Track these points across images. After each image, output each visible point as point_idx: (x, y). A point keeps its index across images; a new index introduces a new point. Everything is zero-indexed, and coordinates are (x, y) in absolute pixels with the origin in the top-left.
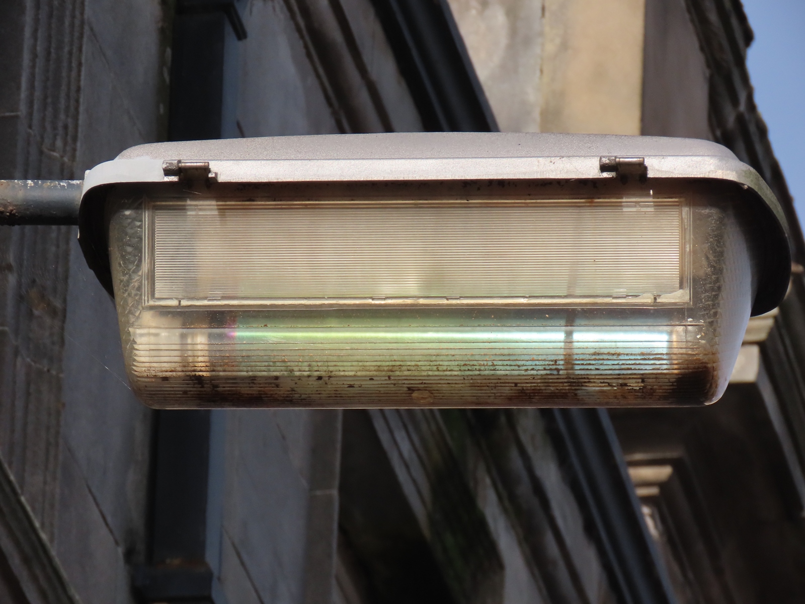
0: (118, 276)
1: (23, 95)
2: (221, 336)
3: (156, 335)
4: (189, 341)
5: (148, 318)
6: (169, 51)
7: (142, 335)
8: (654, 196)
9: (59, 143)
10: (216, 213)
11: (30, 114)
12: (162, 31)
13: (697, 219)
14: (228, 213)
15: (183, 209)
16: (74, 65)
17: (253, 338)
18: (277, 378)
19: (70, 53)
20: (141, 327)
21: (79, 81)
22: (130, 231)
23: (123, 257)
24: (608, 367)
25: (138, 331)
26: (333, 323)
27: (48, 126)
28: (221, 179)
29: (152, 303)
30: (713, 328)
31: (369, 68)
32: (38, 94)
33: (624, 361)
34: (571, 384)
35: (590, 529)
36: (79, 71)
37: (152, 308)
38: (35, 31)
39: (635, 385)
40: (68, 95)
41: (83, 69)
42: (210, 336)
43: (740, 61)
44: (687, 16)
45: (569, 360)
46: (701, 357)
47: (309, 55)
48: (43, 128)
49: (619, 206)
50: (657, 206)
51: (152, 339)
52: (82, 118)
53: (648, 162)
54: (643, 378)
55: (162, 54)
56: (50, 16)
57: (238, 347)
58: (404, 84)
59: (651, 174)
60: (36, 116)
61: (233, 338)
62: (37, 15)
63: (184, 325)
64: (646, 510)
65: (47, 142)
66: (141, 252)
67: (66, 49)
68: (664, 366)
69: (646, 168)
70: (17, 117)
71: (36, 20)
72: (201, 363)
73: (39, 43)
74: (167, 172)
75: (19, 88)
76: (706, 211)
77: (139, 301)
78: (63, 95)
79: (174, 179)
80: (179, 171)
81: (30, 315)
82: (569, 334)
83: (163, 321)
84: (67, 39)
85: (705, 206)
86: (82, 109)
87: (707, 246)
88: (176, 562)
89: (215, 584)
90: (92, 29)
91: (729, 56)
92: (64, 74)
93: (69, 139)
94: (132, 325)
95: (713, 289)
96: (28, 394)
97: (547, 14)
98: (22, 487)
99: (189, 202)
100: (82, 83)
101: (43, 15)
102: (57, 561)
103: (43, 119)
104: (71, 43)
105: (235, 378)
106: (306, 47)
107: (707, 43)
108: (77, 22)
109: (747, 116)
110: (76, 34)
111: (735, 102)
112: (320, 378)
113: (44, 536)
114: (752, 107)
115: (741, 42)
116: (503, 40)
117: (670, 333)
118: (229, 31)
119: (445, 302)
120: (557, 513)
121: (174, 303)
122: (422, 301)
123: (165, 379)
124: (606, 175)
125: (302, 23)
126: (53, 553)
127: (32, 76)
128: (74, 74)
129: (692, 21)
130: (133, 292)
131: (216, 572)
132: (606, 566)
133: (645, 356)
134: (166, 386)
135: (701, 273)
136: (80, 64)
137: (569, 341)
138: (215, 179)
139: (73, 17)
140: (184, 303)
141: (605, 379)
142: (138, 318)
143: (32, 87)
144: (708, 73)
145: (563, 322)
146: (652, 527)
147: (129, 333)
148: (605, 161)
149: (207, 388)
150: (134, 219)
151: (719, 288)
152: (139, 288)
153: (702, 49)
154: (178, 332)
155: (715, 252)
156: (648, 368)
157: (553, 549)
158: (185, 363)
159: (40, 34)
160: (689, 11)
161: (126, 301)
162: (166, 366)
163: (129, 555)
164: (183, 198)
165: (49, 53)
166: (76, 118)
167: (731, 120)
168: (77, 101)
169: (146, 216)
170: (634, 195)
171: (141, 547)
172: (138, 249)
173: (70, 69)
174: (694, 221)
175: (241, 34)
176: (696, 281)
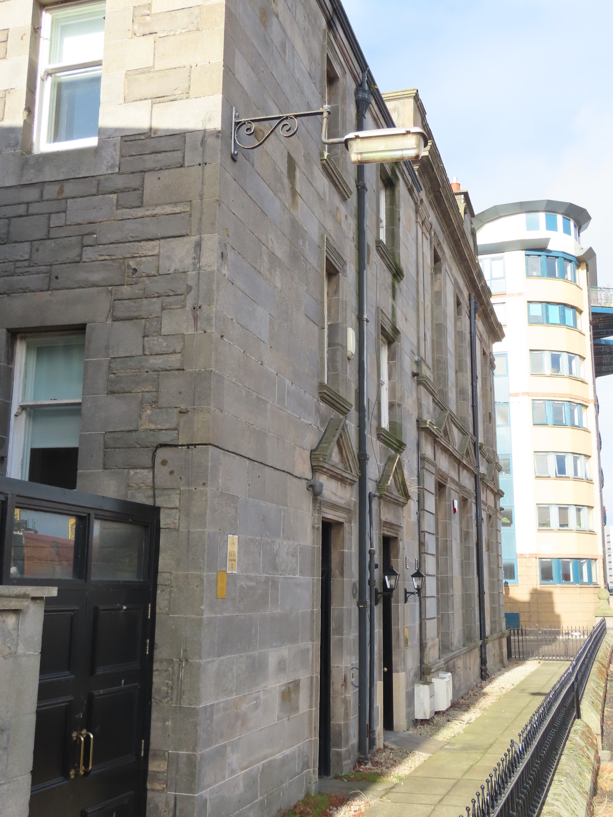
0: (349, 149)
2: (361, 156)
3: (354, 156)
4: (358, 156)
10: (360, 141)
13: (417, 137)
18: (368, 160)
20: (352, 155)
22: (350, 144)
30: (419, 150)
33: (408, 155)
39: (410, 158)
46: (418, 154)
49: (408, 136)
50: (412, 135)
53: (410, 130)
59: (410, 132)
61: (363, 156)
63: (357, 154)
68: (413, 155)
72: (359, 159)
74: (354, 136)
77: (352, 152)
83: (355, 154)
85: (417, 135)
93: (346, 132)
95: (419, 145)
96: (343, 163)
97: (402, 112)
102: (347, 183)
103: (343, 129)
105: (363, 161)
106: (373, 119)
117: (414, 151)
118: (364, 118)
124: (405, 132)
125: (372, 117)
127: (341, 125)
133: (411, 154)
134: (355, 162)
138: (360, 136)
140: (357, 152)
148: (405, 130)
149: (360, 162)
150: (351, 142)
152: (352, 150)
155: (419, 141)
158: (357, 159)
161: (350, 152)
162: (355, 160)
164: (356, 139)
166: (346, 129)
168: (346, 127)
170: (409, 134)
171: (357, 181)
172: (351, 146)
173: (345, 124)
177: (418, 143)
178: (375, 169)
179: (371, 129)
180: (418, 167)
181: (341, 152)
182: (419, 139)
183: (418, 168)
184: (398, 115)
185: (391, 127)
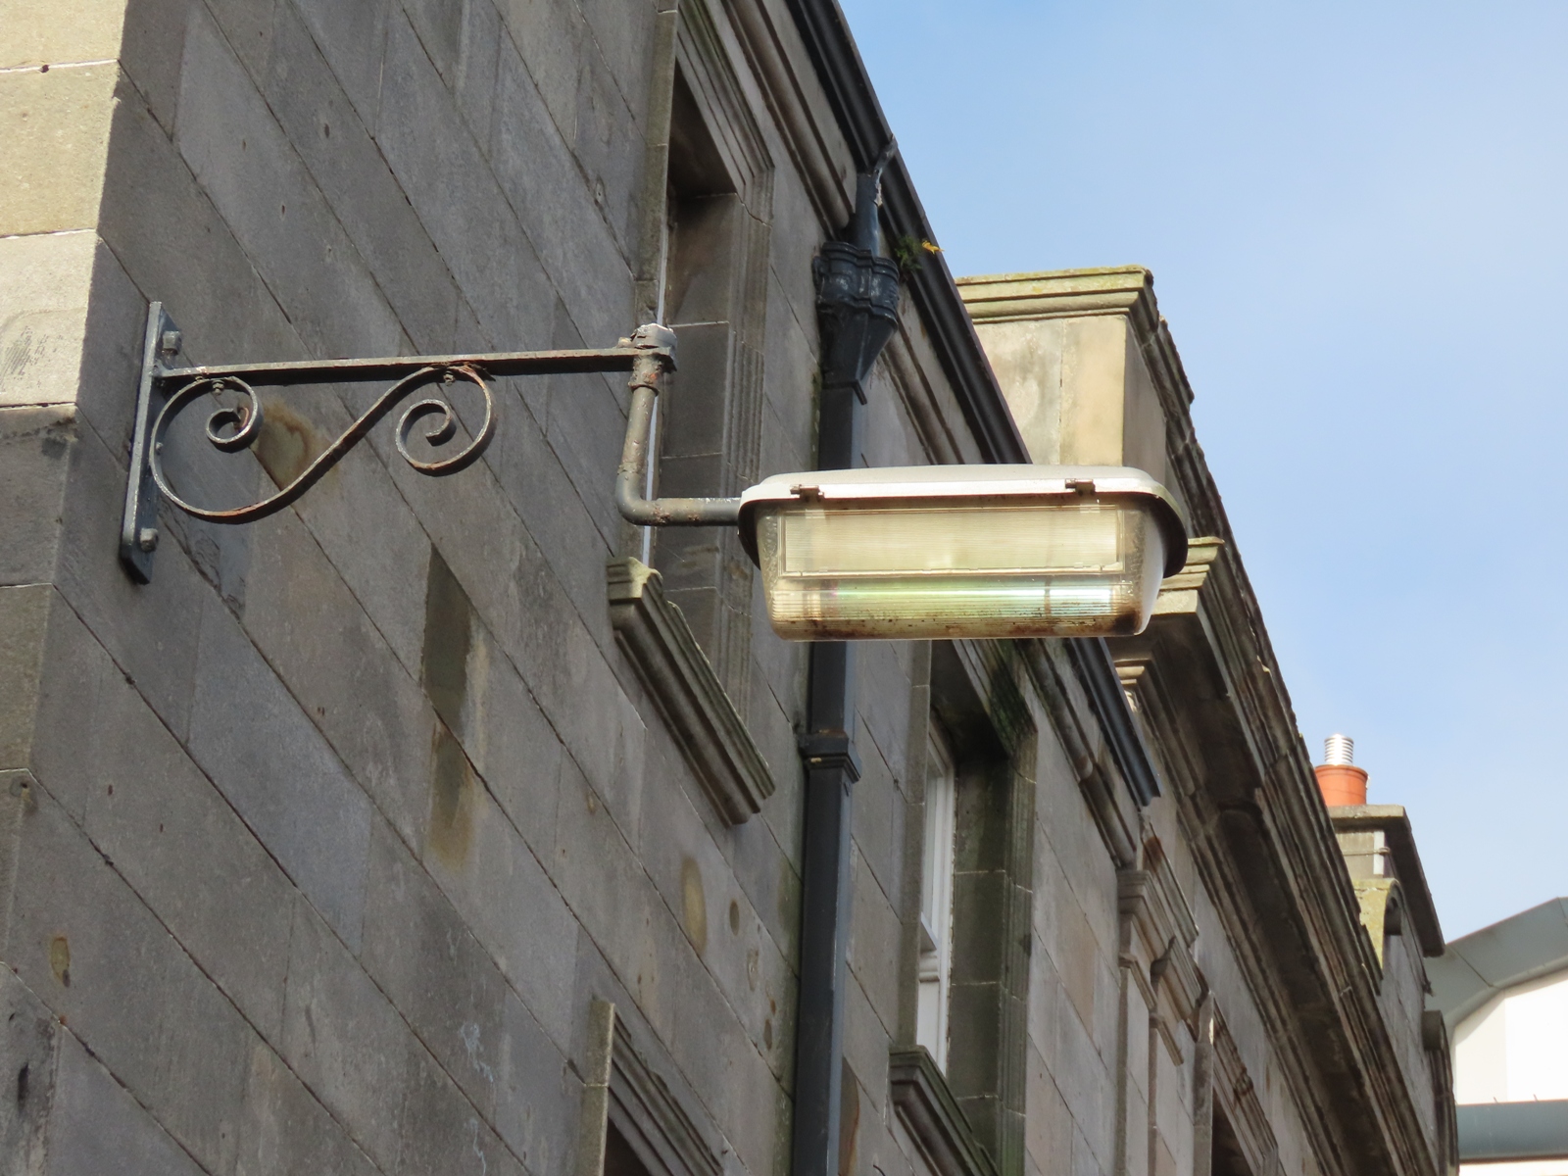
0: (763, 557)
1: (725, 441)
2: (828, 595)
3: (787, 595)
4: (808, 598)
5: (782, 584)
6: (818, 412)
7: (778, 595)
8: (1100, 504)
9: (748, 471)
10: (824, 517)
11: (729, 454)
12: (814, 400)
13: (1127, 518)
14: (831, 517)
15: (803, 515)
16: (757, 422)
17: (848, 596)
18: (863, 621)
19: (754, 415)
20: (777, 590)
21: (759, 432)
22: (769, 529)
23: (766, 546)
24: (1072, 612)
25: (776, 593)
26: (898, 586)
27: (740, 460)
28: (826, 496)
29: (784, 574)
30: (1138, 586)
31: (946, 421)
32: (734, 440)
33: (1082, 608)
34: (1049, 622)
35: (1092, 706)
36: (760, 425)
37: (784, 578)
38: (732, 401)
39: (1090, 623)
40: (753, 442)
41: (762, 425)
42: (822, 595)
43: (1186, 413)
44: (1152, 385)
45: (1048, 608)
46: (1130, 605)
47: (908, 413)
48: (738, 461)
49: (1078, 510)
50: (1102, 509)
51: (785, 597)
52: (762, 455)
53: (1095, 483)
54: (1095, 618)
55: (814, 413)
56: (741, 391)
57: (838, 602)
58: (969, 431)
59: (1097, 490)
60: (733, 455)
61: (835, 596)
62: (733, 391)
63: (805, 589)
64: (1127, 693)
65: (740, 471)
66: (777, 542)
67: (752, 412)
68: (1107, 611)
69: (1094, 486)
70: (721, 455)
71: (733, 395)
72: (816, 613)
73: (734, 409)
74: (793, 492)
75: (722, 437)
76: (1133, 513)
77: (776, 574)
78: (750, 441)
79: (797, 496)
80: (800, 491)
81: (731, 579)
82: (1047, 591)
83: (792, 586)
84: (752, 406)
85: (1133, 509)
86: (762, 449)
87: (1134, 534)
88: (826, 732)
89: (850, 746)
90: (768, 399)
91: (1178, 409)
92: (750, 428)
93: (754, 468)
94: (772, 588)
95: (1137, 562)
96: (730, 628)
97: (1063, 384)
98: (726, 687)
99: (807, 511)
100: (762, 433)
101: (737, 392)
102: (748, 733)
103: (737, 457)
104: (755, 409)
105: (837, 621)
106: (906, 408)
107: (1165, 401)
108: (758, 396)
109: (1191, 447)
110: (758, 403)
111: (1183, 437)
112: (890, 621)
113: (739, 717)
114: (1194, 440)
115: (1186, 400)
116: (1037, 402)
117: (1111, 590)
118: (855, 398)
119: (968, 572)
120: (1071, 697)
121: (798, 574)
122: (954, 572)
123: (793, 622)
124: (1070, 490)
125: (904, 394)
126: (745, 728)
127: (730, 429)
128: (756, 428)
129: (1155, 387)
130: (772, 568)
131: (851, 739)
132: (1103, 729)
133: (1096, 604)
134: (794, 627)
135: (1130, 552)
136: (760, 422)
137: (1047, 596)
138: (822, 496)
139: (756, 392)
140: (805, 574)
141: (1070, 619)
142: (776, 584)
143: (730, 437)
144: (1165, 419)
145: (1043, 584)
146: (1132, 704)
147: (770, 594)
148: (1069, 481)
149: (820, 628)
150: (773, 522)
151: (1142, 562)
152: (776, 566)
153: (1161, 405)
154: (801, 593)
155: (1138, 538)
156: (1097, 612)
157: (1068, 719)
158: (806, 612)
159: (735, 404)
160: (1153, 381)
161: (768, 574)
162: (794, 614)
163: (796, 727)
164: (802, 509)
165: (741, 415)
166: (758, 455)
167: (1181, 449)
168: (759, 445)
169: (780, 520)
170: (1088, 503)
171: (803, 723)
172: (775, 541)
173: (754, 424)
174: (1126, 518)
175: (863, 401)
176: (1127, 557)
177: (1133, 550)
178: (904, 664)
179: (893, 463)
180: (1139, 670)
181: (724, 568)
182: (1141, 530)
183: (1138, 678)
184: (1043, 396)
185: (1003, 461)
